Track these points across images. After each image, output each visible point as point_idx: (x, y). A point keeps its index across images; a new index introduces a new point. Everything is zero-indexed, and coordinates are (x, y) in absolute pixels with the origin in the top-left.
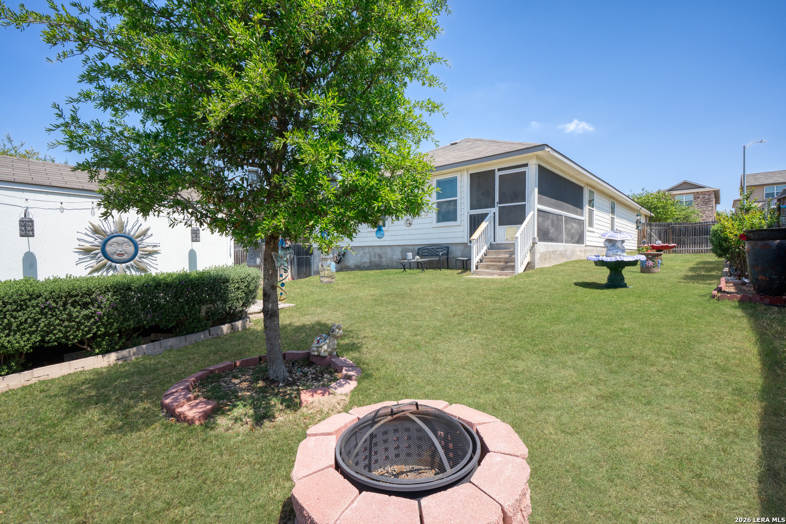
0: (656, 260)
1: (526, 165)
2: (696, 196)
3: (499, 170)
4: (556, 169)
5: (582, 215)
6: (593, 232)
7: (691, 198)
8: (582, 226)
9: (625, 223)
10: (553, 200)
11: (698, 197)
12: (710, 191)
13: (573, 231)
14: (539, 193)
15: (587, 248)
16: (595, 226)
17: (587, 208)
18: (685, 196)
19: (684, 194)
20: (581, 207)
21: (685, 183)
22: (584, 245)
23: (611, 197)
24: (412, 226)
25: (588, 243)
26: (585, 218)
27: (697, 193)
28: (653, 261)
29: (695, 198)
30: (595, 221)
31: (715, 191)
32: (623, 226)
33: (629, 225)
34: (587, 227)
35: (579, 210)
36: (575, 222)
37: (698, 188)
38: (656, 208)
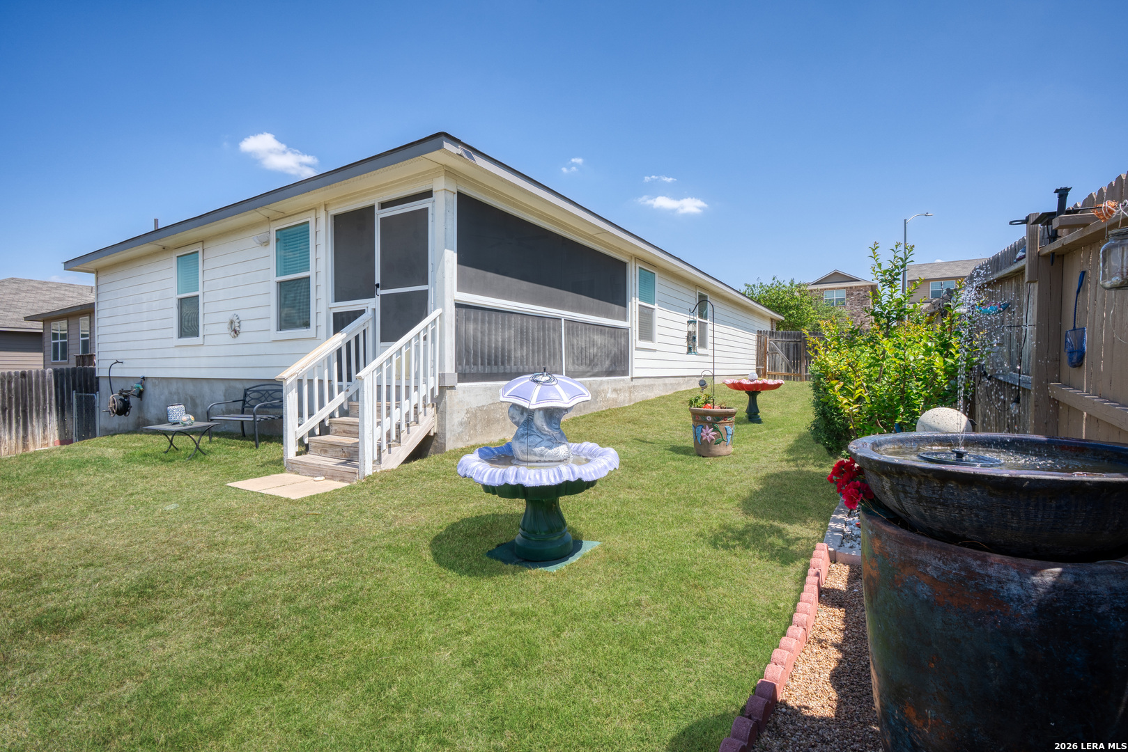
0: (721, 428)
1: (428, 194)
2: (850, 292)
3: (384, 205)
4: (532, 213)
5: (625, 318)
6: (655, 350)
7: (843, 294)
8: (623, 341)
9: (732, 332)
10: (525, 285)
11: (852, 294)
12: (866, 286)
13: (594, 350)
14: (462, 261)
15: (635, 382)
16: (657, 338)
17: (634, 304)
18: (835, 292)
19: (834, 289)
20: (623, 302)
21: (836, 274)
22: (629, 377)
23: (697, 286)
24: (240, 336)
25: (636, 373)
26: (632, 322)
27: (851, 288)
28: (716, 430)
29: (848, 295)
30: (657, 330)
31: (872, 286)
32: (726, 337)
33: (740, 334)
34: (635, 341)
35: (617, 307)
36: (602, 333)
37: (851, 281)
38: (788, 308)
